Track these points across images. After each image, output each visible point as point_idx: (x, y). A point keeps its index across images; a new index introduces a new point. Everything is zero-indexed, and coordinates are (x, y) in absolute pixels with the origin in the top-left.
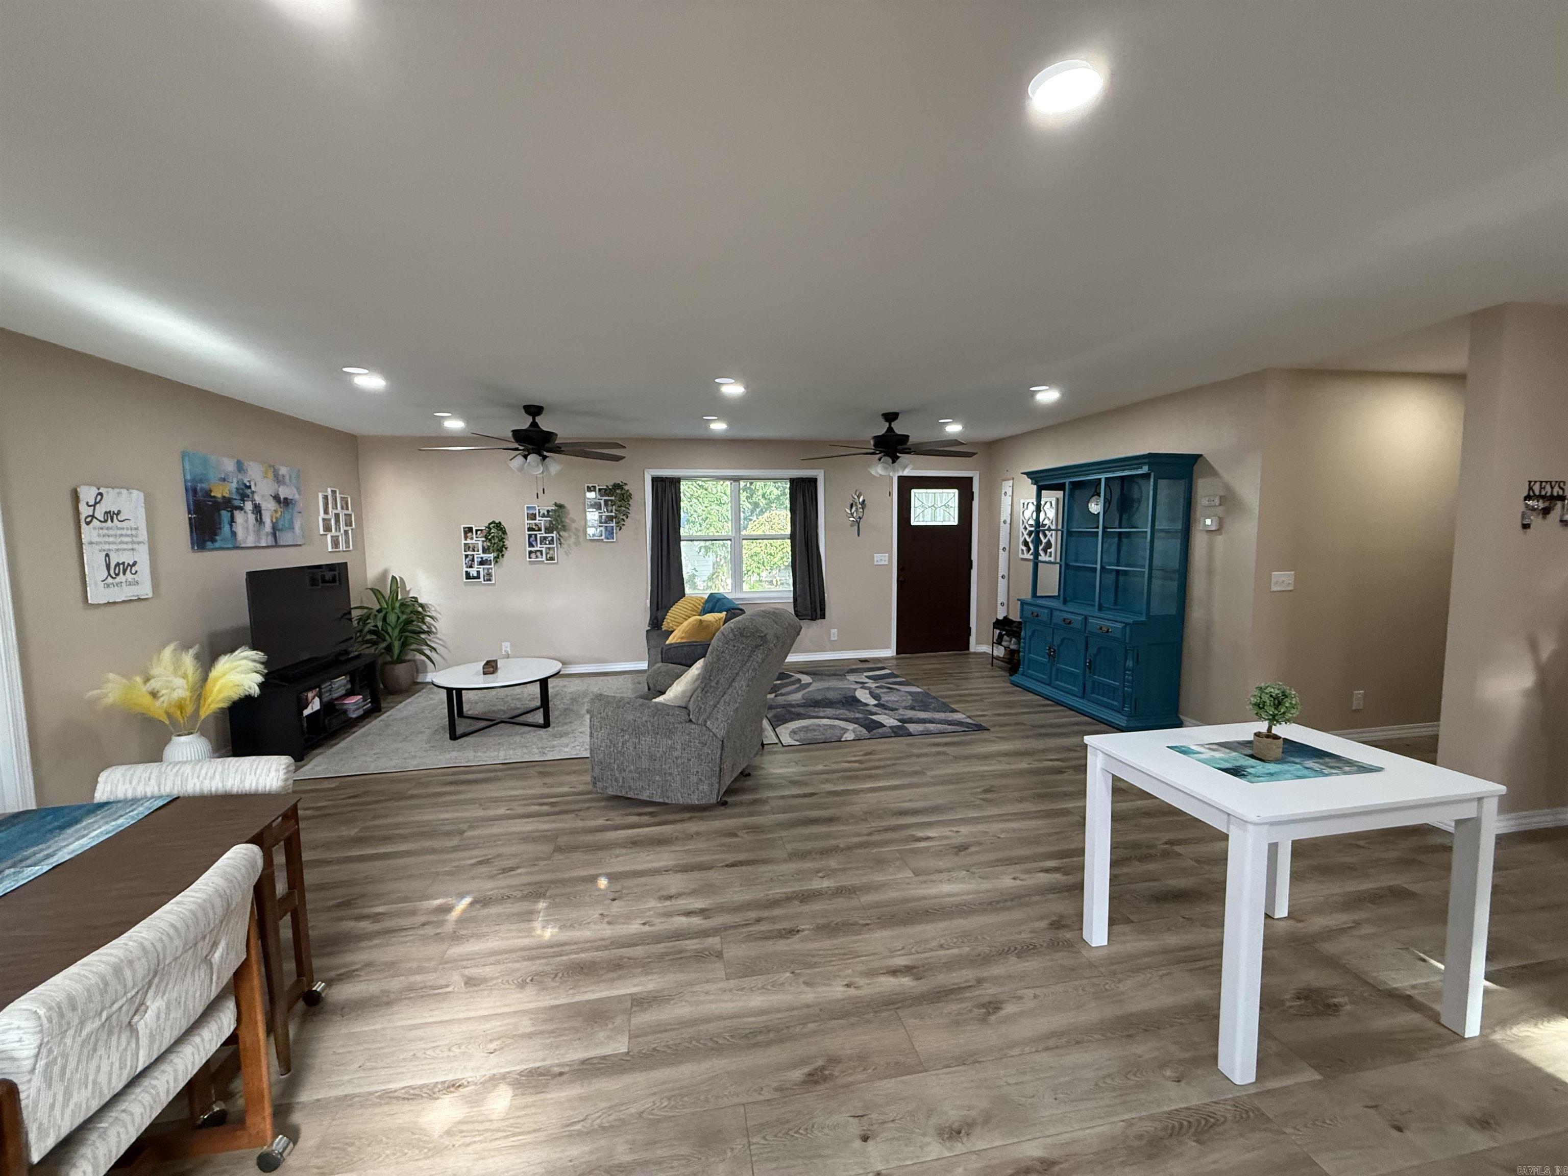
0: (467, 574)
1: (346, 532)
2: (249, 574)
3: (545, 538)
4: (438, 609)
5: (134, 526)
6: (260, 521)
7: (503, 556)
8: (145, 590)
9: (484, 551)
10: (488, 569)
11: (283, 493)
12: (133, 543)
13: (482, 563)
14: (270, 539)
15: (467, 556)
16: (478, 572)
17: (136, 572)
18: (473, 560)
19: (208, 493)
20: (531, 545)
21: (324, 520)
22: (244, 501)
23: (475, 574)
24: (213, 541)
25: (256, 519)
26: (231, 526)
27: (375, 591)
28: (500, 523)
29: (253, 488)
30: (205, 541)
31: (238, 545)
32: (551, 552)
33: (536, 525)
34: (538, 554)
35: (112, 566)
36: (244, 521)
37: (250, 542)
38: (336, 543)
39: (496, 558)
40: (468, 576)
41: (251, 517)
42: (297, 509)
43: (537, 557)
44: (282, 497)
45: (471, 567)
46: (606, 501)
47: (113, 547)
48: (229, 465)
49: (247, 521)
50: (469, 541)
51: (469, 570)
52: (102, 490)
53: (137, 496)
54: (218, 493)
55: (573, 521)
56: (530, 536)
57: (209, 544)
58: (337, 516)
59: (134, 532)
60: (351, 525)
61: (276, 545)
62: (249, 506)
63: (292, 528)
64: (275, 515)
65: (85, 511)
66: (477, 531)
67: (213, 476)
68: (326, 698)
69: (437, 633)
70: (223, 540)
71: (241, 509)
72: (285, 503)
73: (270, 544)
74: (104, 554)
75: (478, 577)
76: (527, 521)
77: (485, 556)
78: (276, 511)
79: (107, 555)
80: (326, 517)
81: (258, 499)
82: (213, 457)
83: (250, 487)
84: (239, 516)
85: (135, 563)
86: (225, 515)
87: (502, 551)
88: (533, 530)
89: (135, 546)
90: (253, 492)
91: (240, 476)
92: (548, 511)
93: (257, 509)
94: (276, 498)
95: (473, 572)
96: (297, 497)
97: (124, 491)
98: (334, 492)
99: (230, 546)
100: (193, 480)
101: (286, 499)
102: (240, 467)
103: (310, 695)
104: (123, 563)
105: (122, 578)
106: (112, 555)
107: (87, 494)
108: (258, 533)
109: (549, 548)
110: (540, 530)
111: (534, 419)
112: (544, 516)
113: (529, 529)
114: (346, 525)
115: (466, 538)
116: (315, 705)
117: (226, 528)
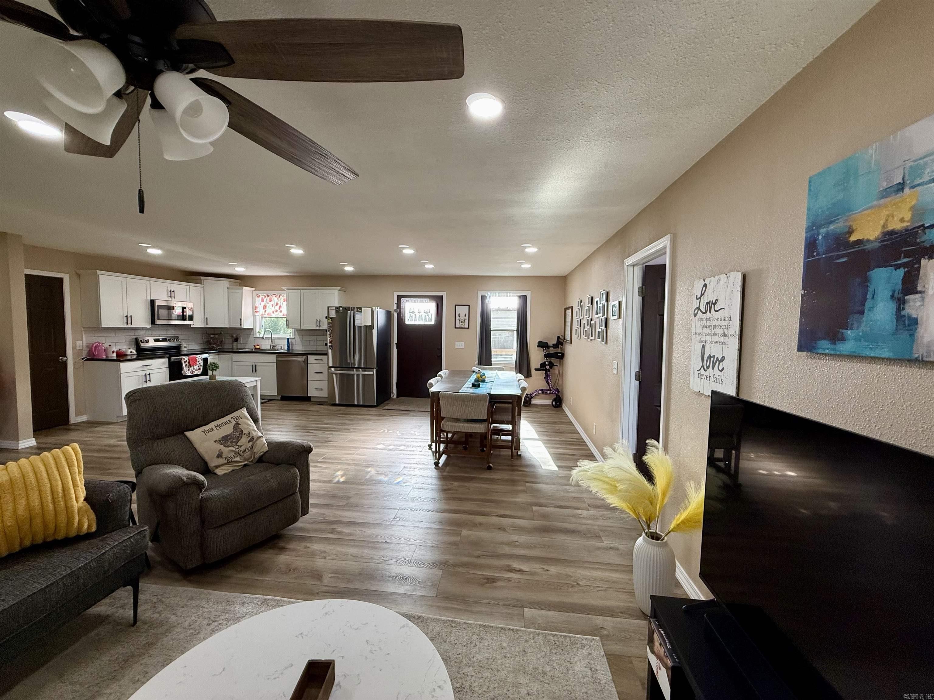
5: (727, 316)
12: (724, 335)
17: (723, 369)
19: (842, 240)
24: (836, 339)
26: (902, 303)
30: (814, 340)
31: (919, 352)
35: (705, 359)
47: (708, 338)
53: (736, 279)
54: (870, 230)
57: (824, 344)
59: (726, 323)
65: (695, 304)
70: (865, 338)
74: (701, 344)
79: (703, 347)
85: (723, 359)
86: (885, 278)
89: (726, 339)
97: (723, 277)
99: (886, 354)
100: (814, 224)
104: (714, 356)
105: (710, 372)
106: (707, 347)
117: (883, 309)
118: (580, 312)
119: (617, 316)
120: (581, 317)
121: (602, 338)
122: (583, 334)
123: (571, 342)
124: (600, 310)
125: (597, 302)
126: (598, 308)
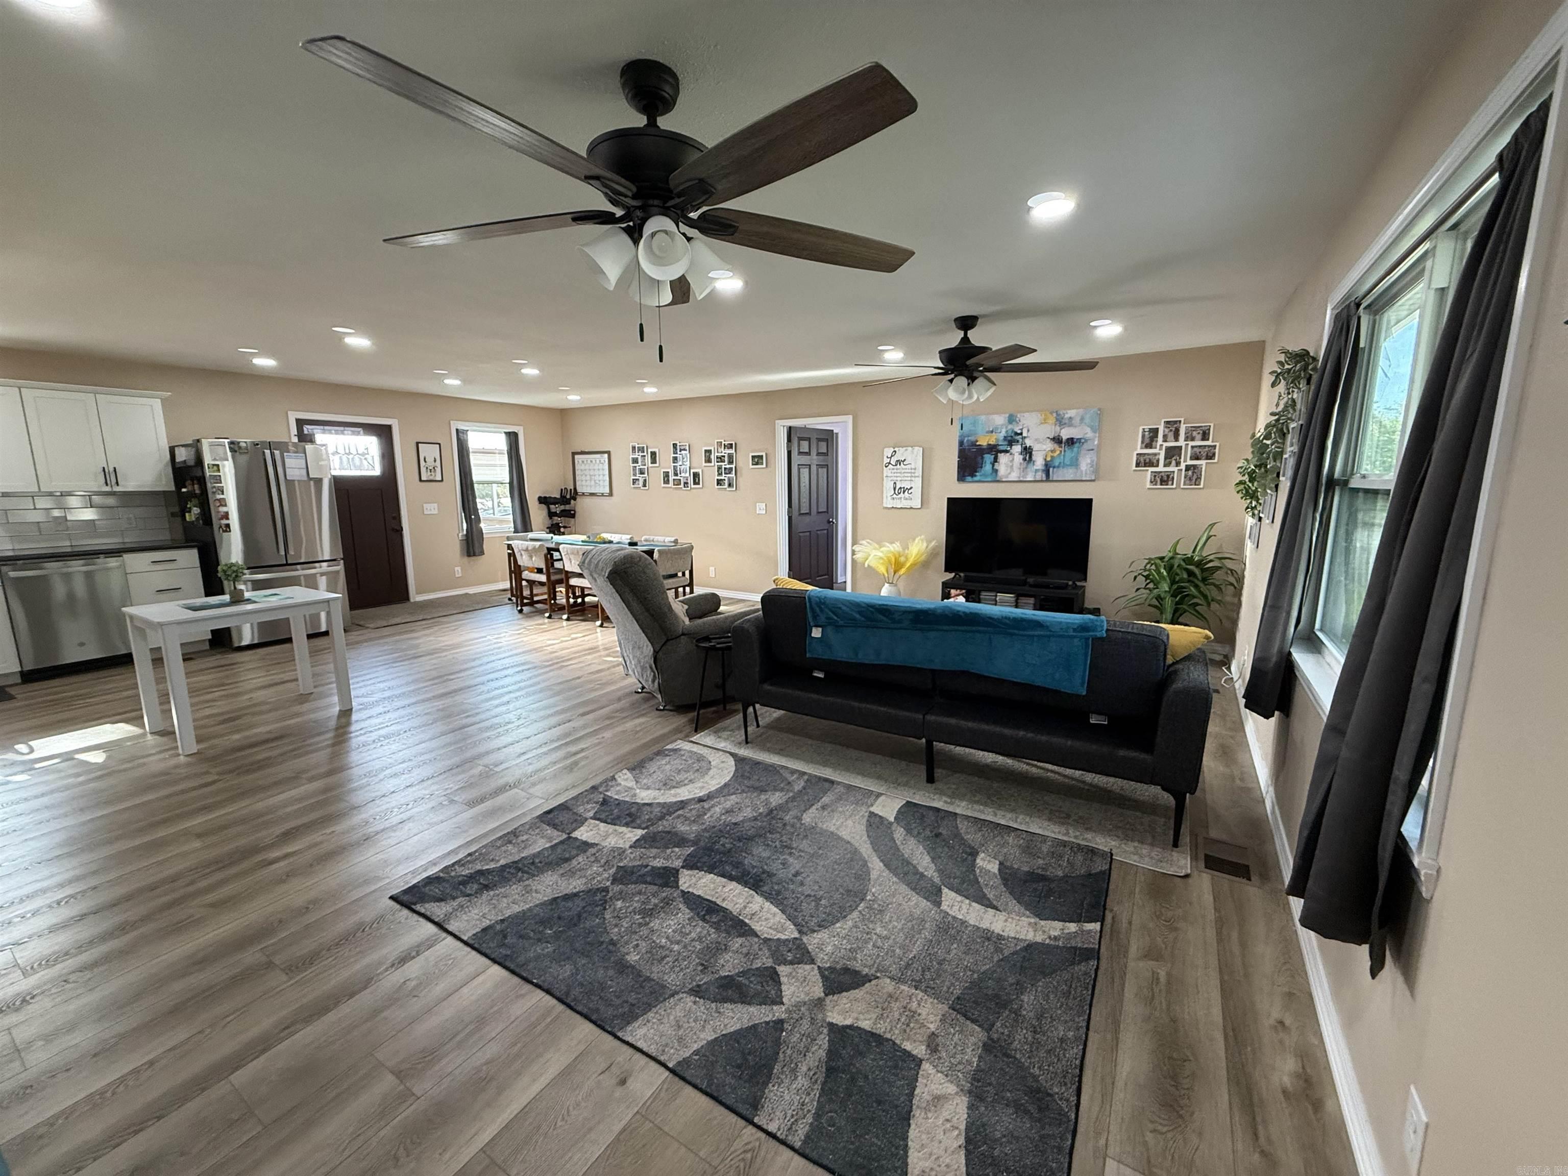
1: (1190, 467)
2: (949, 499)
5: (912, 468)
6: (1029, 460)
8: (917, 503)
11: (1065, 434)
12: (911, 477)
14: (1040, 476)
17: (911, 493)
19: (974, 444)
21: (1139, 455)
22: (1011, 446)
24: (973, 475)
25: (1025, 459)
26: (993, 465)
29: (1024, 435)
30: (964, 476)
31: (998, 479)
35: (897, 489)
36: (1009, 462)
37: (1014, 476)
38: (1160, 479)
41: (1018, 458)
42: (1085, 446)
44: (1064, 438)
47: (899, 479)
48: (1000, 420)
49: (1012, 461)
52: (896, 449)
53: (919, 451)
54: (983, 442)
57: (969, 479)
59: (913, 471)
61: (1048, 480)
62: (1017, 449)
63: (1076, 465)
64: (1050, 454)
65: (886, 461)
67: (979, 430)
70: (985, 475)
71: (1006, 451)
72: (1071, 442)
73: (1038, 478)
74: (893, 482)
78: (1054, 451)
79: (895, 483)
80: (1148, 451)
81: (1028, 443)
82: (983, 417)
83: (1021, 434)
84: (1003, 459)
85: (911, 488)
86: (989, 458)
89: (913, 479)
90: (1023, 438)
91: (1010, 427)
93: (1026, 451)
94: (1057, 440)
96: (1089, 434)
97: (910, 449)
99: (988, 479)
100: (963, 436)
101: (1071, 439)
102: (1012, 419)
103: (954, 593)
104: (904, 488)
105: (901, 495)
106: (898, 483)
107: (888, 452)
111: (966, 334)
114: (1192, 459)
117: (988, 467)
118: (648, 459)
119: (764, 466)
120: (650, 465)
121: (730, 485)
122: (664, 483)
123: (611, 494)
124: (720, 459)
125: (706, 451)
126: (712, 457)
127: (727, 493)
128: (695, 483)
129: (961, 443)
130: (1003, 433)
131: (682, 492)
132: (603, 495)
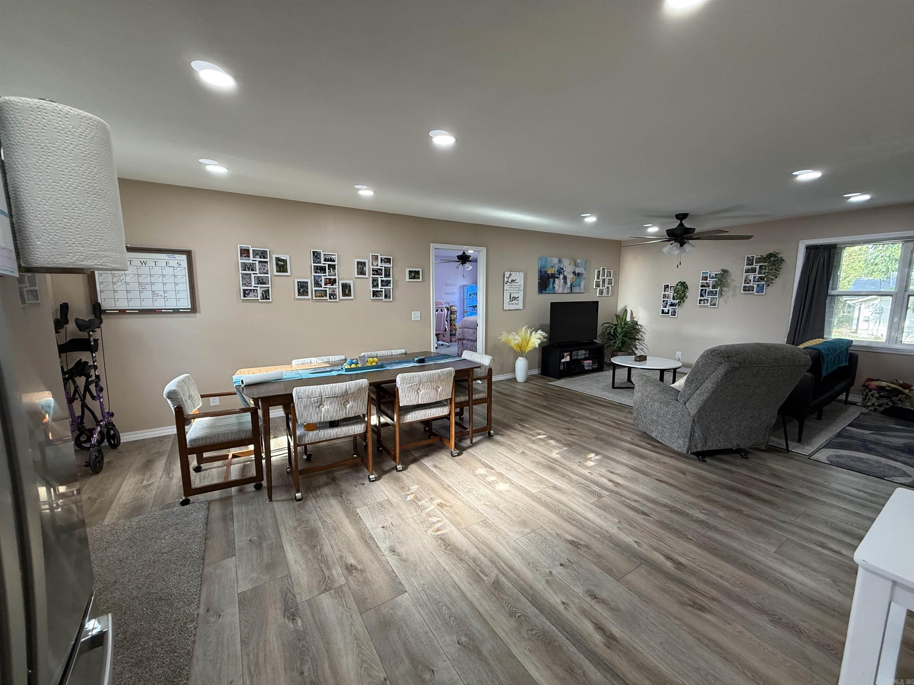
0: (663, 311)
1: (608, 288)
2: (551, 303)
3: (712, 292)
4: (646, 328)
5: (520, 284)
6: (565, 282)
7: (684, 301)
8: (520, 306)
9: (674, 299)
10: (674, 309)
11: (578, 270)
12: (519, 290)
13: (672, 305)
14: (569, 291)
15: (664, 301)
16: (669, 310)
17: (518, 300)
18: (667, 303)
19: (546, 272)
20: (702, 295)
21: (596, 282)
22: (559, 274)
23: (667, 311)
24: (546, 290)
26: (553, 285)
27: (617, 316)
28: (684, 283)
30: (543, 290)
31: (555, 292)
32: (714, 300)
33: (707, 283)
34: (706, 301)
35: (512, 298)
36: (559, 283)
37: (560, 291)
38: (601, 292)
39: (680, 302)
40: (663, 312)
41: (562, 281)
42: (583, 277)
43: (704, 303)
44: (577, 272)
45: (665, 307)
46: (761, 267)
47: (512, 291)
48: (556, 261)
49: (560, 283)
50: (666, 293)
51: (664, 309)
52: (512, 273)
53: (522, 274)
54: (549, 272)
55: (734, 281)
56: (702, 290)
58: (604, 281)
59: (519, 287)
60: (611, 284)
61: (571, 293)
62: (561, 276)
63: (580, 285)
65: (506, 280)
66: (671, 287)
67: (549, 266)
68: (574, 357)
69: (643, 341)
70: (550, 290)
71: (558, 278)
72: (578, 275)
74: (510, 294)
75: (668, 313)
76: (701, 281)
77: (674, 301)
78: (573, 278)
80: (598, 280)
81: (566, 274)
82: (549, 259)
84: (557, 281)
85: (518, 297)
86: (551, 280)
87: (683, 299)
88: (705, 286)
90: (564, 271)
91: (559, 265)
92: (716, 275)
93: (565, 278)
94: (574, 273)
95: (666, 310)
96: (584, 272)
97: (518, 273)
98: (604, 269)
99: (552, 292)
100: (541, 268)
101: (578, 273)
102: (560, 261)
103: (565, 354)
104: (515, 297)
105: (514, 302)
106: (512, 294)
107: (507, 274)
108: (564, 287)
109: (713, 298)
110: (709, 286)
111: (681, 222)
112: (713, 278)
113: (702, 286)
114: (608, 284)
115: (665, 291)
116: (568, 359)
117: (551, 286)
118: (272, 267)
119: (421, 280)
120: (275, 273)
121: (386, 296)
122: (300, 294)
123: (194, 309)
124: (377, 272)
125: (358, 263)
126: (366, 269)
127: (382, 303)
128: (344, 294)
129: (540, 272)
130: (557, 268)
131: (327, 305)
132: (176, 311)
